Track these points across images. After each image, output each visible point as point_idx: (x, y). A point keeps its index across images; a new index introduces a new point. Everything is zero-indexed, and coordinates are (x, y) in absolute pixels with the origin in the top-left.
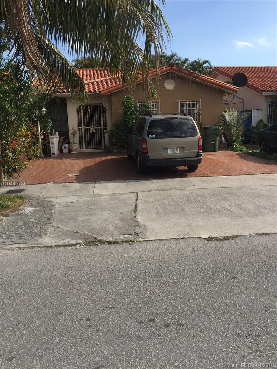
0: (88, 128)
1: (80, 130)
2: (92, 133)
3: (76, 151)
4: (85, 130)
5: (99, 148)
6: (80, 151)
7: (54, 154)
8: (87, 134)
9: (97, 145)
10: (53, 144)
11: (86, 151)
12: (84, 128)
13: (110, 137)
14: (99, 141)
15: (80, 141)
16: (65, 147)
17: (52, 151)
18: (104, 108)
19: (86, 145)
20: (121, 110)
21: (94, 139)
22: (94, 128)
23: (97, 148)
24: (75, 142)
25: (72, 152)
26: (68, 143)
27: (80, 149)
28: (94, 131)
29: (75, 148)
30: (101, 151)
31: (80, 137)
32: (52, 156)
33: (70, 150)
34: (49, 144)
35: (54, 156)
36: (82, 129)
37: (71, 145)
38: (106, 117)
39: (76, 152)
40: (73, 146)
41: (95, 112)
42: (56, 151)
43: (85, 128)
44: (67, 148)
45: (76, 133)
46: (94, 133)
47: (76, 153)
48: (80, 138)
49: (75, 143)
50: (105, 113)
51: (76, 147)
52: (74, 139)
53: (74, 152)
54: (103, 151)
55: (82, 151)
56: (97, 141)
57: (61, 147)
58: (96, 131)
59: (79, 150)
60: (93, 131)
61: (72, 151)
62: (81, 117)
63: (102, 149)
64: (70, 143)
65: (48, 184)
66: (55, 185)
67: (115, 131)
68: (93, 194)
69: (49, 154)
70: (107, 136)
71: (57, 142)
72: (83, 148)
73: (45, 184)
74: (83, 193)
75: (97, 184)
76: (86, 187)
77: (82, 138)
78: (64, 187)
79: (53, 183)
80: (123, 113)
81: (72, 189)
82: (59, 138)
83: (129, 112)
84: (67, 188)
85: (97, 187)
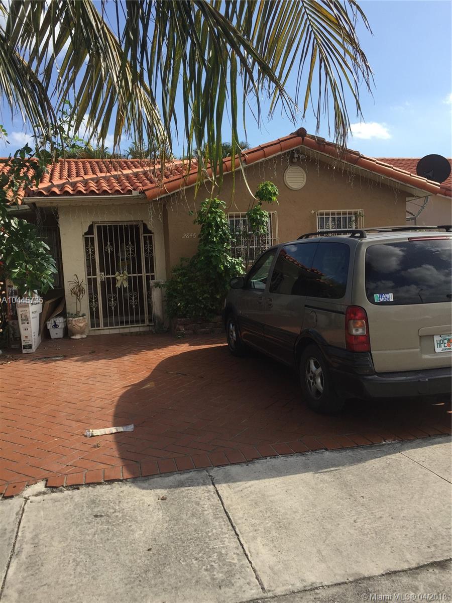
0: (111, 276)
1: (92, 283)
2: (120, 289)
3: (82, 333)
4: (103, 283)
5: (137, 322)
6: (93, 333)
7: (30, 346)
8: (109, 292)
9: (132, 314)
10: (26, 320)
11: (107, 332)
12: (100, 276)
13: (168, 299)
14: (137, 306)
15: (91, 309)
16: (56, 326)
17: (23, 338)
18: (146, 230)
19: (105, 316)
20: (192, 234)
21: (126, 304)
22: (125, 277)
23: (132, 322)
24: (79, 312)
25: (74, 337)
26: (64, 314)
27: (92, 326)
28: (126, 285)
29: (82, 325)
30: (142, 329)
31: (92, 298)
32: (24, 351)
33: (67, 333)
34: (17, 319)
35: (30, 351)
36: (95, 279)
37: (71, 319)
38: (151, 251)
39: (84, 336)
40: (75, 321)
41: (122, 242)
42: (33, 337)
43: (103, 277)
44: (61, 326)
45: (81, 290)
46: (125, 289)
47: (82, 338)
48: (91, 301)
49: (81, 314)
50: (151, 243)
51: (81, 323)
52: (78, 303)
53: (78, 337)
54: (147, 329)
55: (98, 333)
56: (131, 306)
57: (46, 326)
58: (130, 284)
59: (89, 331)
60: (122, 283)
61: (74, 334)
62: (93, 252)
63: (146, 325)
64: (67, 315)
65: (26, 499)
66: (55, 500)
67: (180, 283)
68: (263, 588)
69: (17, 346)
70: (156, 295)
71: (37, 315)
72: (98, 325)
73: (12, 497)
74: (208, 578)
75: (223, 488)
76: (193, 515)
77: (97, 301)
78: (96, 516)
79: (46, 487)
80: (200, 239)
81: (137, 536)
82: (40, 306)
83: (215, 236)
84: (114, 535)
85: (240, 514)
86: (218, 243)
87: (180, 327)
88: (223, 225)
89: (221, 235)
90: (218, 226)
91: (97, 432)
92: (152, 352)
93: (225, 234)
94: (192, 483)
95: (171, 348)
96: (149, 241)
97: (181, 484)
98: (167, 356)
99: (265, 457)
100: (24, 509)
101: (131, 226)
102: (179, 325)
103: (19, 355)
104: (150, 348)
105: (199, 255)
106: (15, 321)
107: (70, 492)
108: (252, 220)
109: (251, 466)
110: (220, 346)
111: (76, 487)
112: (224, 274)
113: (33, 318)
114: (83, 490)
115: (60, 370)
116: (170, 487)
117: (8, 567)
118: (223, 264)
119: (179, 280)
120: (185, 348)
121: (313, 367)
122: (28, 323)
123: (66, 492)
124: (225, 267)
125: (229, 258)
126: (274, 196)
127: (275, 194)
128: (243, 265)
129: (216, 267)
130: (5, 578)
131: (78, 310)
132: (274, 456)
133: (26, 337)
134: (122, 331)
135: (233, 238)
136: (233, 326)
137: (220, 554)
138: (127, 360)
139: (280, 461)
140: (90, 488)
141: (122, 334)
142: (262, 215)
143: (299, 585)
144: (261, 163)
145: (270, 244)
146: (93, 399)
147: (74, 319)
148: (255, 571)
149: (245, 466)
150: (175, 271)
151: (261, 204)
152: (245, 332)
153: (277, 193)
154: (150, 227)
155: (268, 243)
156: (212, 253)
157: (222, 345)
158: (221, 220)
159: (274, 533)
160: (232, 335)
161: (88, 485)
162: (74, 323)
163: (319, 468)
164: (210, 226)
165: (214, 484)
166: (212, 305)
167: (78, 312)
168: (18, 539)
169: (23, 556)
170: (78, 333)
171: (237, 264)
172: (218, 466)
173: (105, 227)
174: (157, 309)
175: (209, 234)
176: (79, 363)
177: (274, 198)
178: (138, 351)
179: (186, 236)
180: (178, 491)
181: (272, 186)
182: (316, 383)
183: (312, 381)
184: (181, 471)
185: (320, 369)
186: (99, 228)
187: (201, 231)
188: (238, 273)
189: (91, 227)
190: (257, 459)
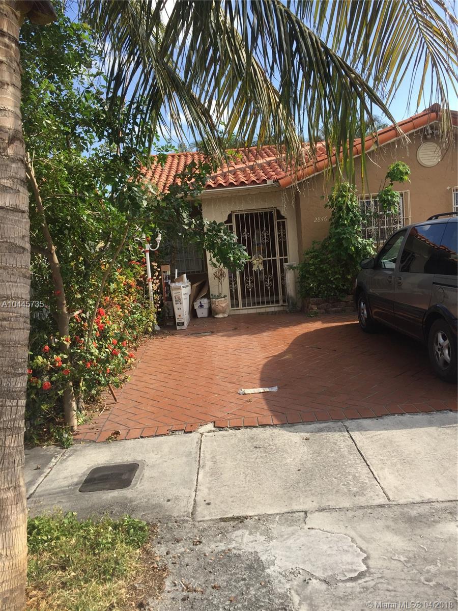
0: (248, 261)
2: (256, 272)
3: (224, 313)
5: (272, 302)
6: (233, 313)
7: (183, 324)
8: (247, 275)
9: (267, 295)
10: (179, 300)
11: (245, 312)
13: (302, 280)
14: (271, 287)
15: (231, 291)
16: (201, 306)
17: (177, 317)
18: (280, 216)
19: (243, 297)
20: (323, 217)
21: (262, 286)
22: (261, 261)
23: (268, 303)
25: (216, 316)
26: (208, 296)
27: (233, 306)
28: (261, 268)
29: (224, 305)
30: (277, 309)
31: (232, 281)
32: (178, 328)
33: (211, 312)
34: (171, 300)
35: (183, 327)
37: (214, 299)
38: (285, 235)
39: (226, 315)
40: (218, 302)
41: (257, 228)
42: (185, 316)
44: (206, 306)
46: (260, 272)
47: (224, 317)
48: (230, 284)
49: (222, 296)
50: (284, 228)
51: (223, 304)
52: (220, 286)
53: (220, 316)
54: (281, 309)
55: (237, 312)
56: (266, 288)
57: (193, 306)
58: (265, 267)
59: (230, 311)
60: (258, 267)
61: (217, 314)
63: (280, 305)
64: (211, 296)
65: (202, 434)
66: (223, 436)
67: (313, 264)
68: (389, 499)
69: (171, 324)
70: (290, 277)
71: (187, 296)
72: (237, 305)
73: (191, 432)
74: (346, 490)
75: (356, 435)
76: (332, 451)
77: (236, 283)
78: (256, 447)
79: (215, 427)
80: (331, 222)
81: (288, 461)
82: (189, 288)
83: (346, 219)
84: (271, 460)
85: (371, 453)
86: (349, 226)
87: (313, 306)
88: (354, 207)
89: (352, 217)
90: (348, 210)
91: (248, 391)
92: (288, 329)
93: (355, 216)
94: (329, 430)
95: (304, 325)
96: (282, 226)
97: (321, 430)
98: (302, 332)
99: (394, 414)
100: (201, 440)
101: (266, 213)
102: (312, 304)
103: (175, 331)
104: (286, 325)
105: (330, 238)
106: (169, 302)
107: (233, 431)
108: (383, 201)
109: (381, 420)
110: (352, 324)
111: (238, 428)
112: (354, 256)
113: (185, 299)
114: (243, 430)
115: (209, 343)
116: (312, 432)
117: (198, 474)
118: (354, 245)
119: (311, 262)
120: (318, 325)
121: (441, 340)
122: (181, 304)
123: (230, 431)
124: (357, 248)
125: (360, 240)
126: (406, 175)
127: (407, 173)
128: (373, 246)
129: (347, 248)
130: (197, 480)
131: (220, 292)
132: (402, 414)
133: (180, 315)
134: (259, 311)
135: (364, 219)
136: (363, 304)
137: (354, 477)
138: (266, 336)
139: (407, 417)
140: (248, 430)
141: (259, 314)
142: (393, 196)
143: (418, 499)
144: (393, 143)
145: (402, 223)
146: (241, 367)
147: (217, 300)
148: (382, 488)
149: (375, 420)
150: (307, 254)
151: (392, 184)
152: (376, 310)
153: (409, 172)
154: (283, 213)
155: (400, 222)
156: (343, 235)
157: (353, 323)
158: (352, 203)
159: (399, 466)
160: (363, 313)
161: (247, 427)
162: (217, 304)
163: (442, 424)
164: (340, 209)
165: (348, 431)
166: (343, 285)
167: (220, 294)
168: (201, 458)
169: (207, 468)
170: (220, 313)
171: (368, 245)
172: (352, 419)
173: (242, 215)
174: (291, 289)
175: (340, 217)
176: (225, 338)
177: (406, 178)
178: (275, 329)
179: (317, 220)
180: (318, 435)
181: (404, 166)
182: (443, 354)
183: (439, 353)
184: (320, 421)
185: (447, 341)
186: (237, 216)
187: (333, 215)
188: (369, 253)
189: (230, 216)
190: (386, 415)
